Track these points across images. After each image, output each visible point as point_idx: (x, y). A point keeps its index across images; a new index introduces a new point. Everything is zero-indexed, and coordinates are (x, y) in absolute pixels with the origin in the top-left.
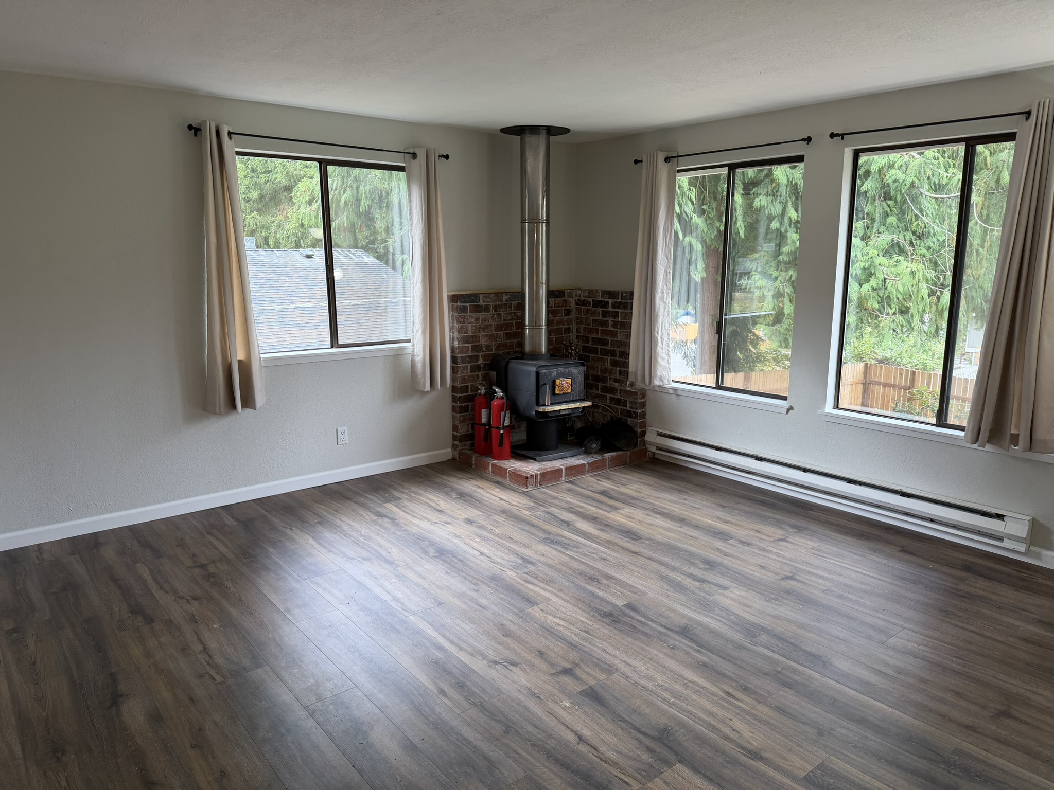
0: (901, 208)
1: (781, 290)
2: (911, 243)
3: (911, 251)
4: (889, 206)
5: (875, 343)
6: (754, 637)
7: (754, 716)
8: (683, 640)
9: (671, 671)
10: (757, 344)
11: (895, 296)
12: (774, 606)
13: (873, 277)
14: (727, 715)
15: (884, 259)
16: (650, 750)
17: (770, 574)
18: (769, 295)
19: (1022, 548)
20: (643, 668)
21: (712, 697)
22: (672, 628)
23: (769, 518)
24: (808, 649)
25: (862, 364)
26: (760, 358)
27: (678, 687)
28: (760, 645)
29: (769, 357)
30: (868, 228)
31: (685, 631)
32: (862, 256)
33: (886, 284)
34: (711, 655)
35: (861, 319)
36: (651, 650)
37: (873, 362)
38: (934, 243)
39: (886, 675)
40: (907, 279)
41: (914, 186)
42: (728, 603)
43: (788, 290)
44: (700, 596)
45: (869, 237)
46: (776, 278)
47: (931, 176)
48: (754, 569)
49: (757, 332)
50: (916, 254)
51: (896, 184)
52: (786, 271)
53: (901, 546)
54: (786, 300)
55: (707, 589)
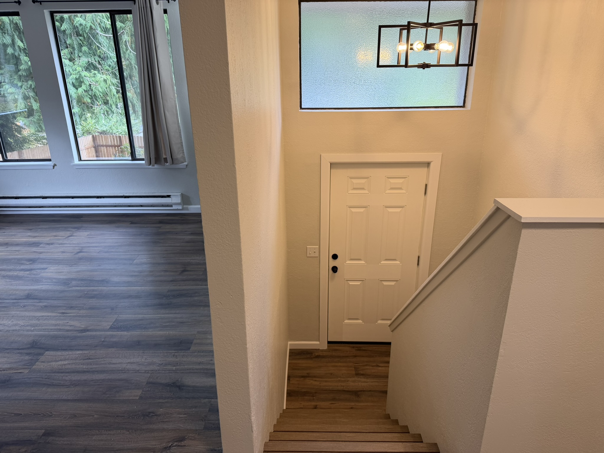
0: (88, 42)
1: (27, 94)
2: (99, 63)
3: (100, 68)
4: (81, 40)
5: (95, 123)
6: (68, 285)
7: (79, 316)
8: (29, 301)
9: (27, 317)
10: (21, 131)
11: (99, 94)
12: (75, 267)
13: (83, 83)
14: (65, 322)
15: (86, 72)
16: (28, 354)
17: (68, 254)
18: (20, 97)
19: (180, 207)
20: (9, 322)
21: (55, 318)
22: (20, 298)
23: (59, 227)
24: (97, 279)
25: (91, 136)
26: (25, 140)
27: (34, 322)
28: (73, 287)
29: (31, 139)
30: (72, 54)
31: (29, 297)
32: (73, 71)
33: (92, 88)
34: (47, 301)
35: (83, 109)
36: (11, 312)
37: (97, 134)
38: (111, 62)
39: (135, 276)
40: (103, 84)
41: (92, 29)
42: (49, 275)
43: (31, 94)
44: (31, 277)
45: (74, 59)
46: (21, 87)
47: (100, 23)
48: (59, 254)
49: (18, 123)
50: (104, 69)
51: (82, 27)
52: (26, 82)
53: (130, 222)
54: (32, 100)
55: (35, 273)
